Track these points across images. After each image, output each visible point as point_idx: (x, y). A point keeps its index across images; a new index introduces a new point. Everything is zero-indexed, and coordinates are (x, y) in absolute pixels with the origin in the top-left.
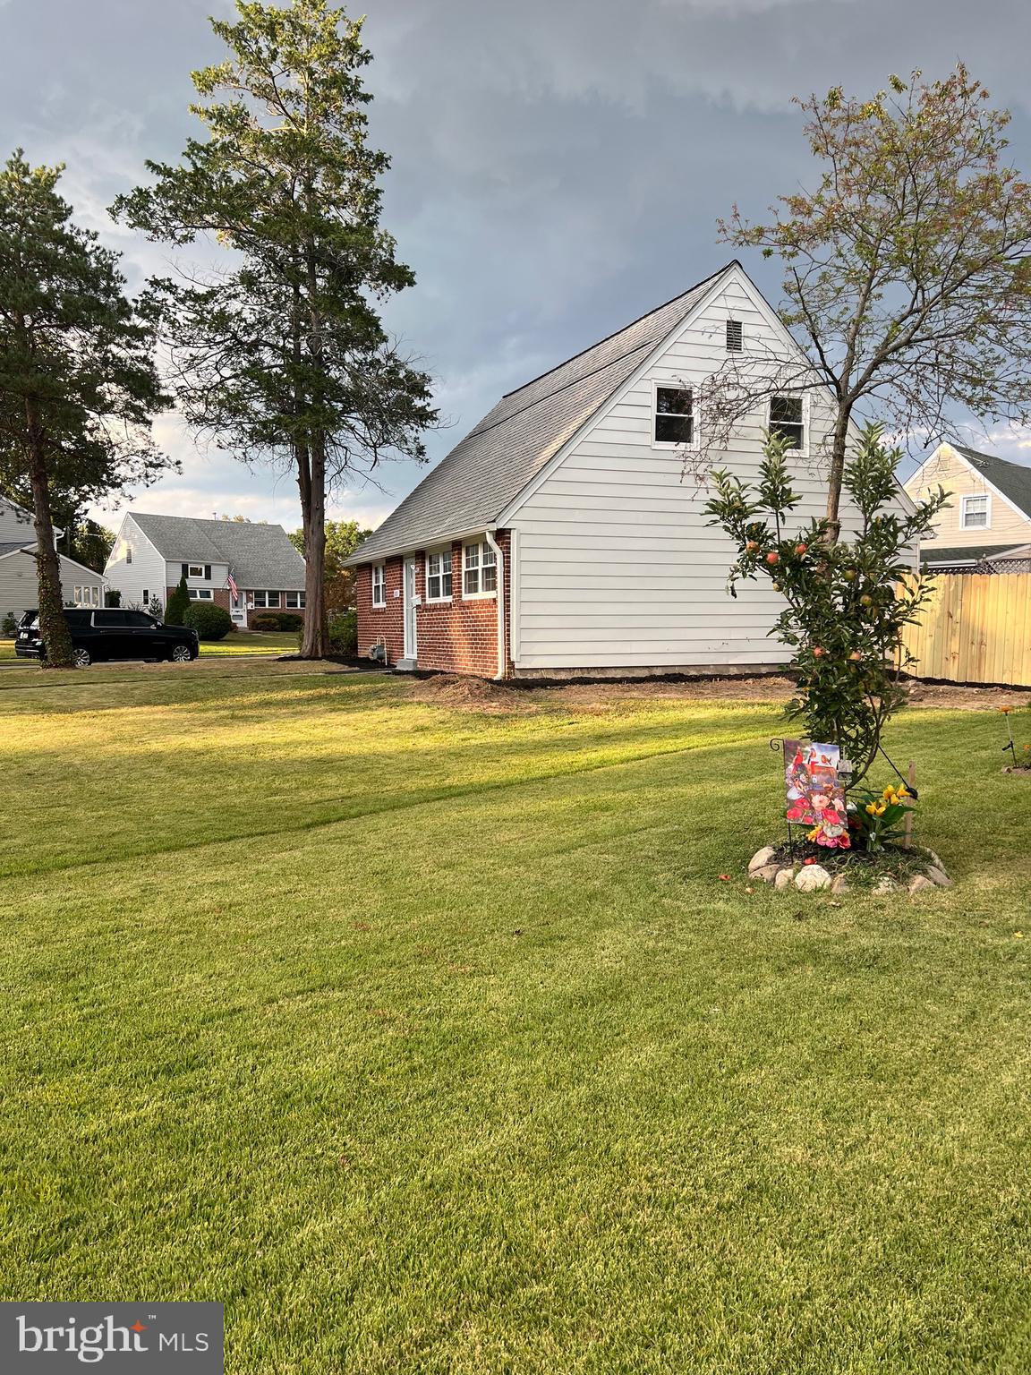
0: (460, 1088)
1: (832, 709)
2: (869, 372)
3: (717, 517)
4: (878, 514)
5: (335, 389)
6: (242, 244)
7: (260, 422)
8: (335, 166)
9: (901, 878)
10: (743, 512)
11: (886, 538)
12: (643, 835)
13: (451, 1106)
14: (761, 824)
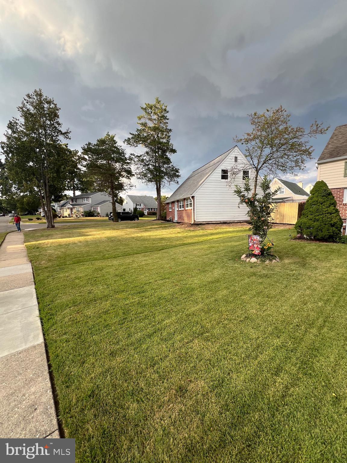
0: (191, 297)
1: (258, 229)
2: (262, 165)
3: (236, 193)
4: (267, 192)
5: (162, 172)
6: (146, 147)
7: (149, 178)
8: (162, 132)
9: (271, 260)
10: (241, 192)
11: (268, 196)
12: (221, 252)
13: (189, 301)
14: (243, 250)
